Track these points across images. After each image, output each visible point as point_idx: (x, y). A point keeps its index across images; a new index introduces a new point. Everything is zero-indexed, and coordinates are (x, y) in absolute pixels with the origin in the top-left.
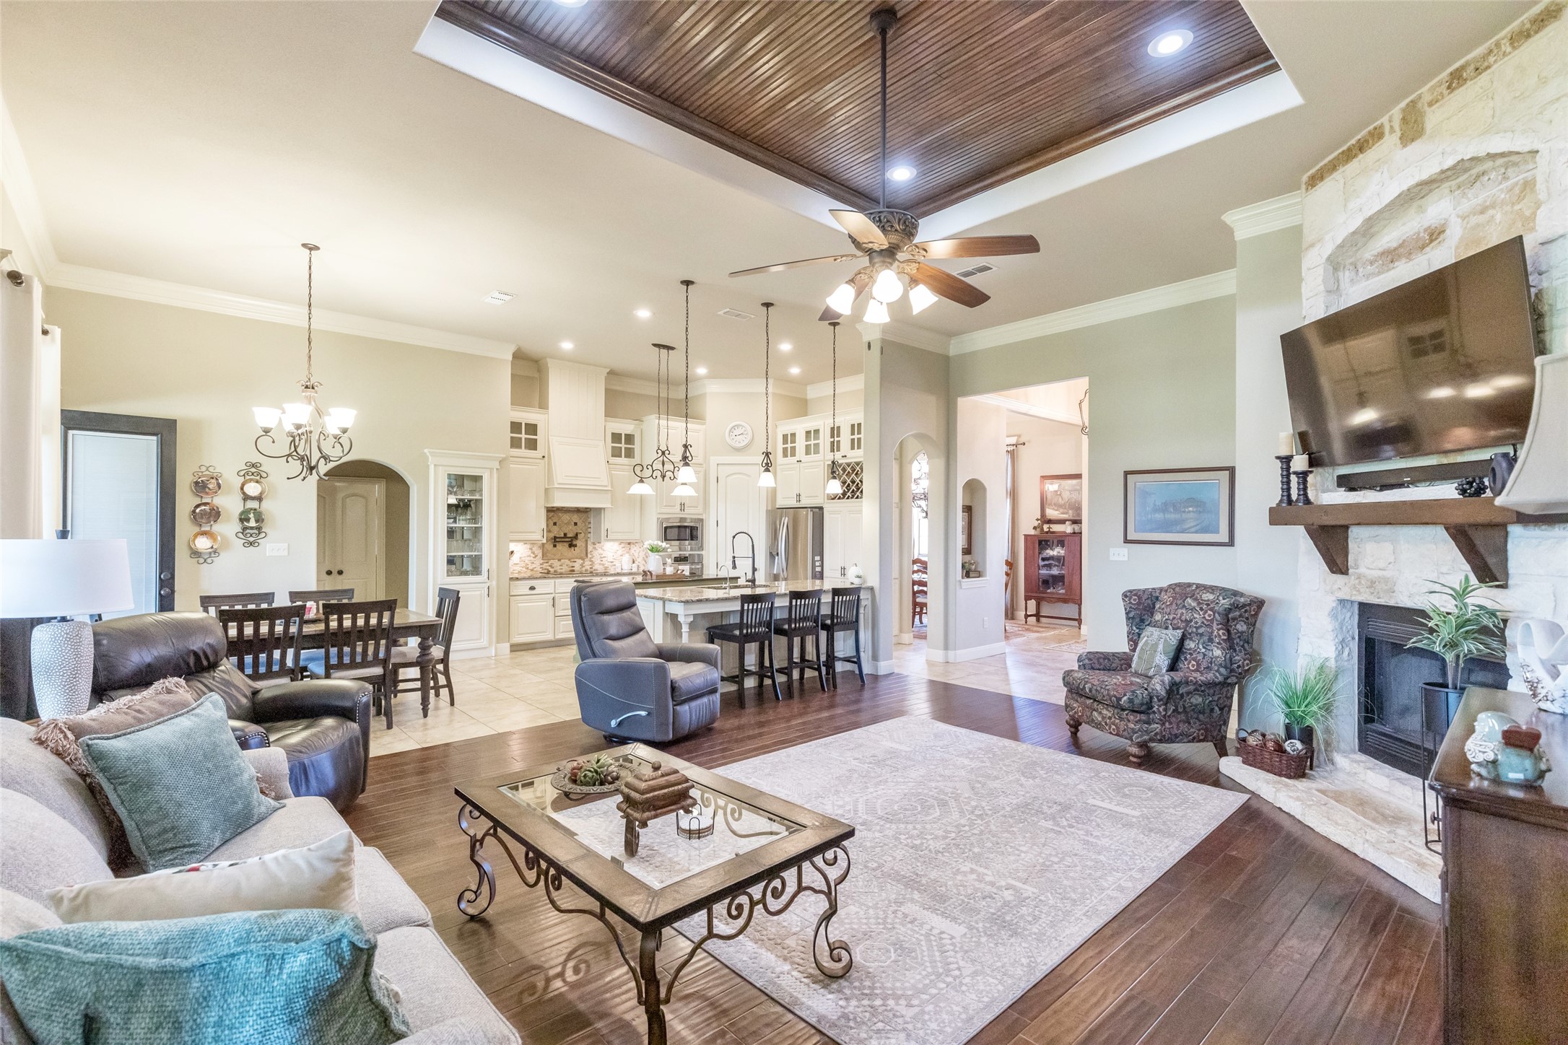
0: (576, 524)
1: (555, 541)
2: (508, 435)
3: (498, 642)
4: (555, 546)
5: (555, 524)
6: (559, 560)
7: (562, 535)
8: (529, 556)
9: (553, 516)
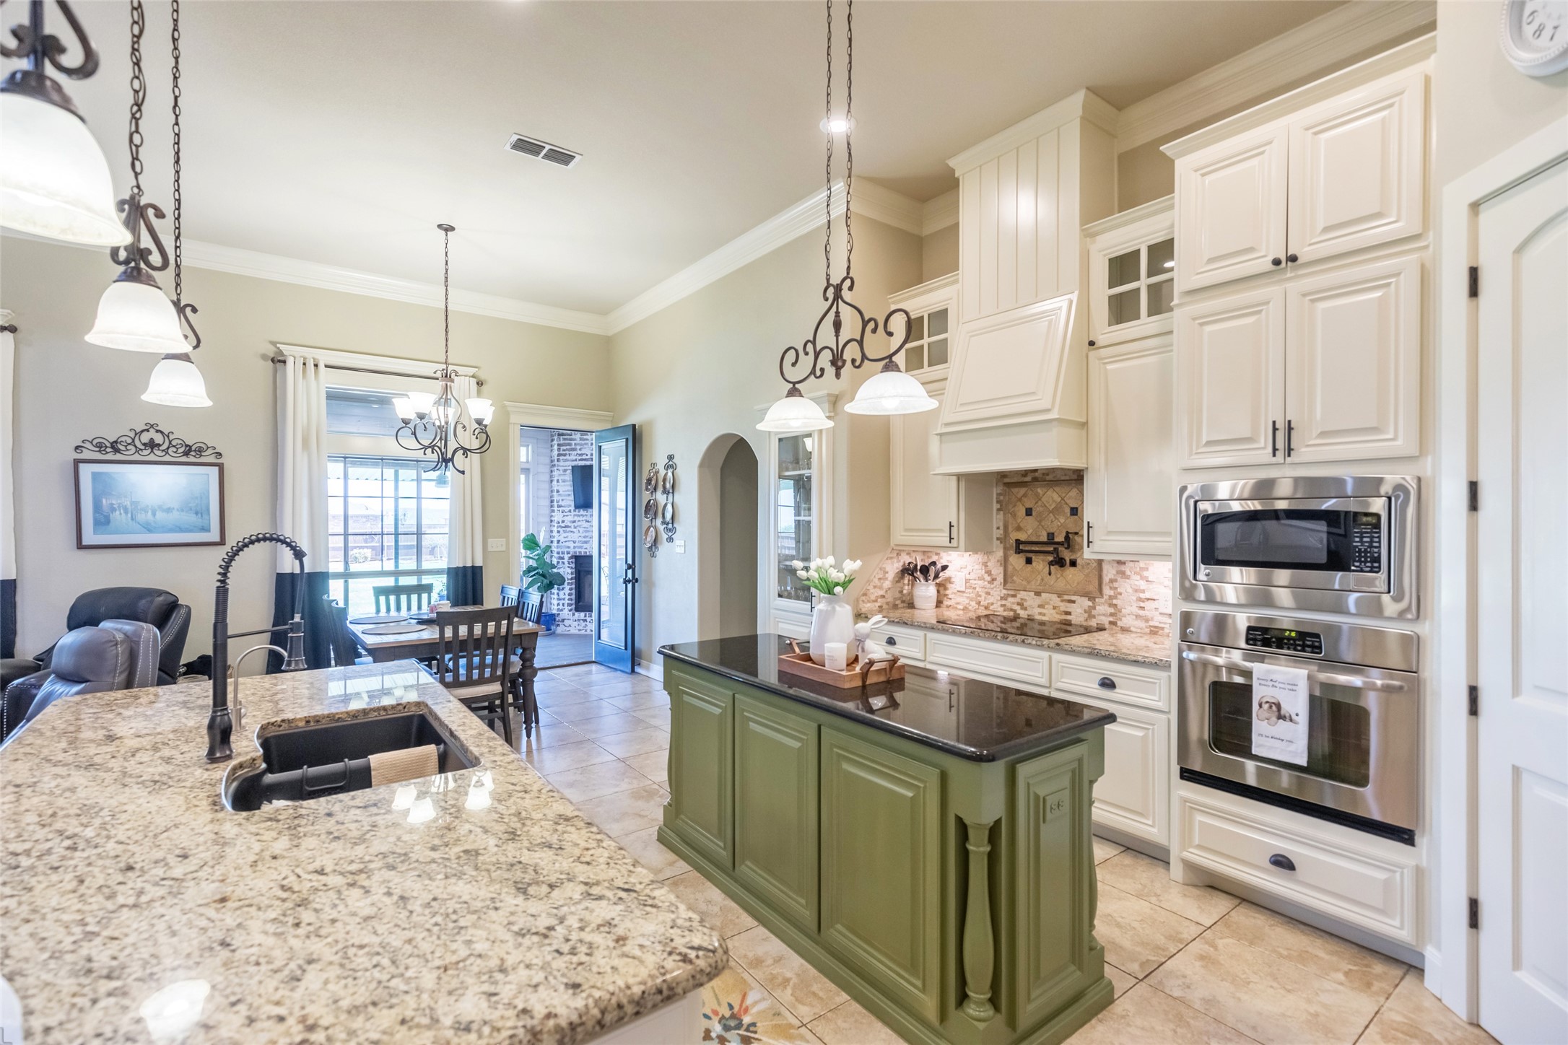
0: (1075, 511)
1: (1022, 549)
4: (1029, 561)
5: (1029, 512)
6: (1038, 594)
7: (1044, 538)
8: (981, 578)
9: (1025, 495)
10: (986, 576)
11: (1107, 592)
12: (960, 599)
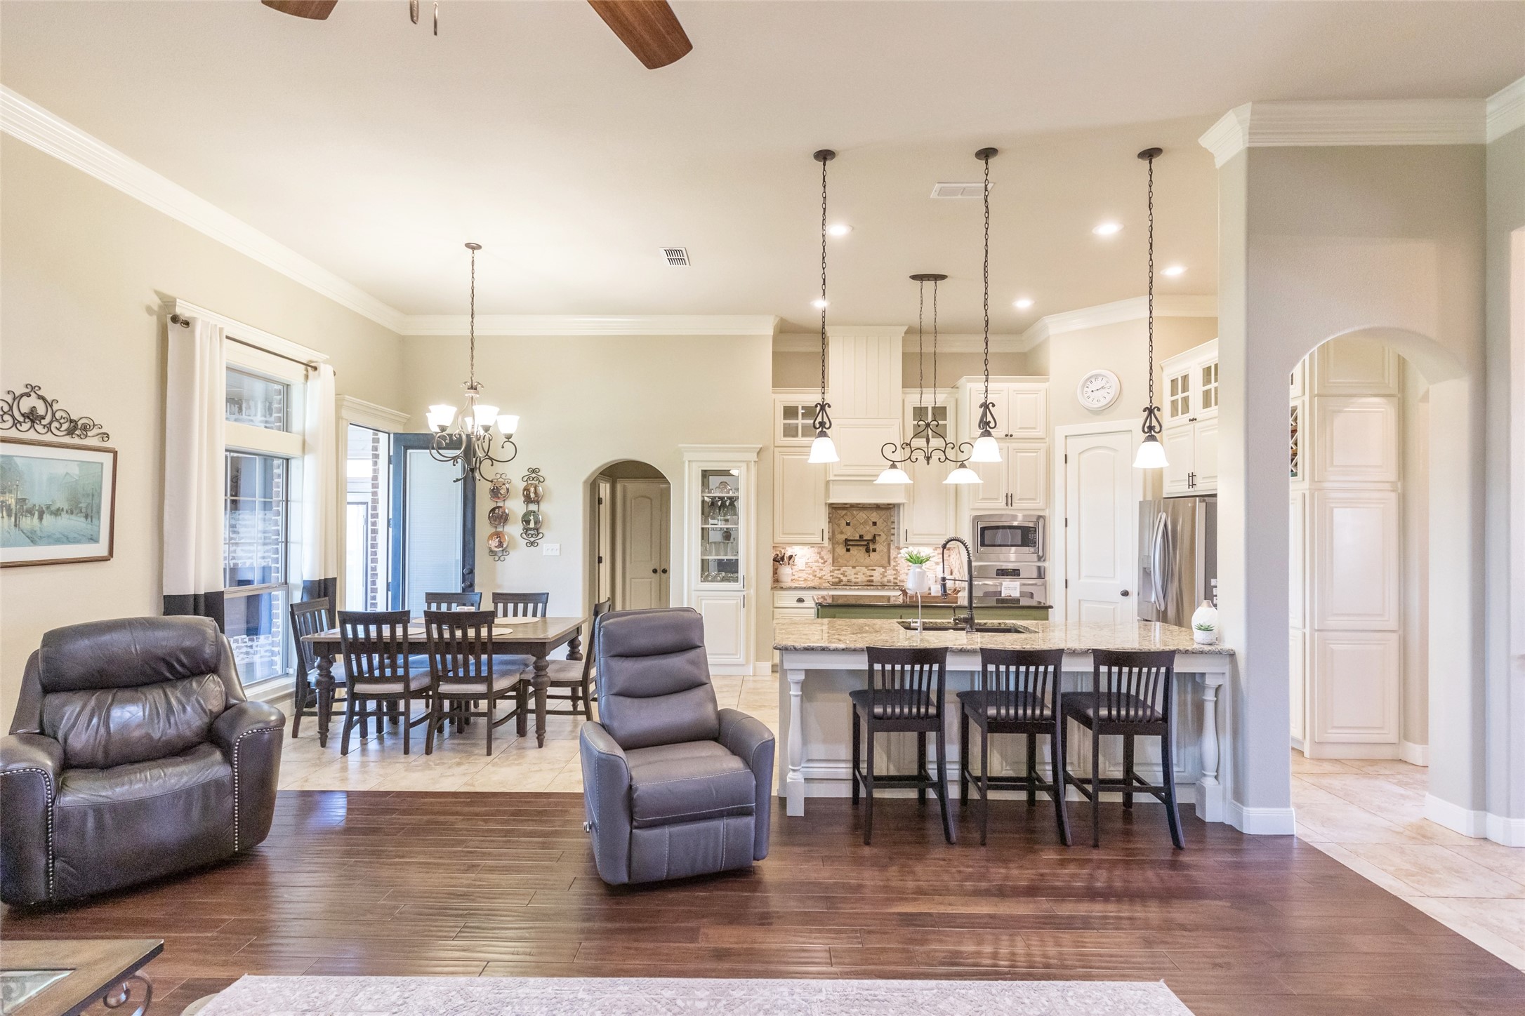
0: (875, 524)
1: (848, 544)
2: (780, 421)
3: (758, 659)
4: (848, 550)
5: (848, 524)
6: (854, 567)
7: (858, 538)
8: (817, 561)
9: (845, 514)
10: (820, 560)
11: (893, 563)
12: (800, 575)
